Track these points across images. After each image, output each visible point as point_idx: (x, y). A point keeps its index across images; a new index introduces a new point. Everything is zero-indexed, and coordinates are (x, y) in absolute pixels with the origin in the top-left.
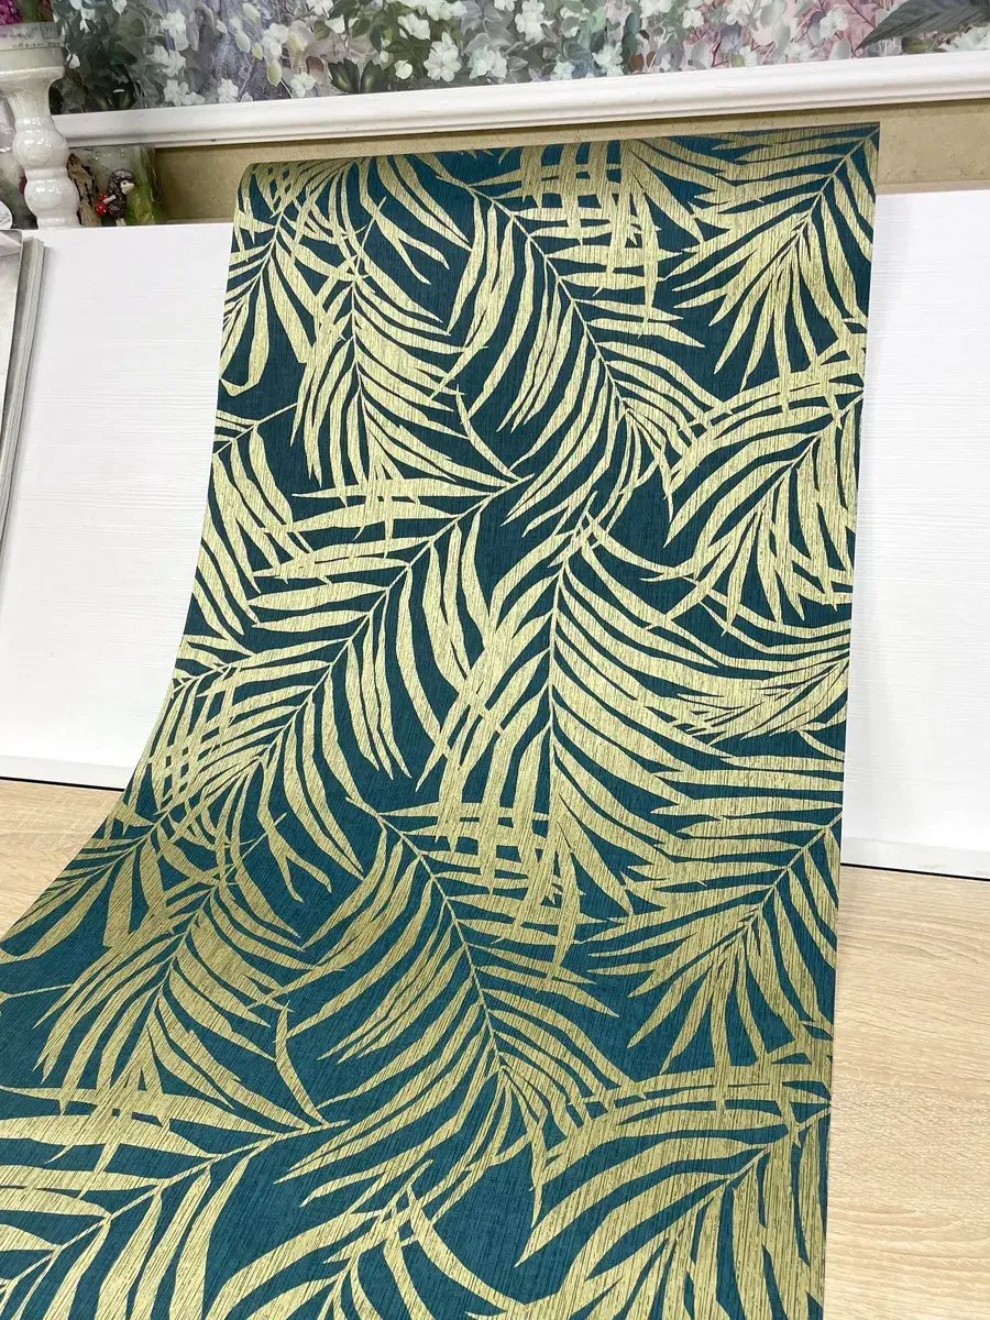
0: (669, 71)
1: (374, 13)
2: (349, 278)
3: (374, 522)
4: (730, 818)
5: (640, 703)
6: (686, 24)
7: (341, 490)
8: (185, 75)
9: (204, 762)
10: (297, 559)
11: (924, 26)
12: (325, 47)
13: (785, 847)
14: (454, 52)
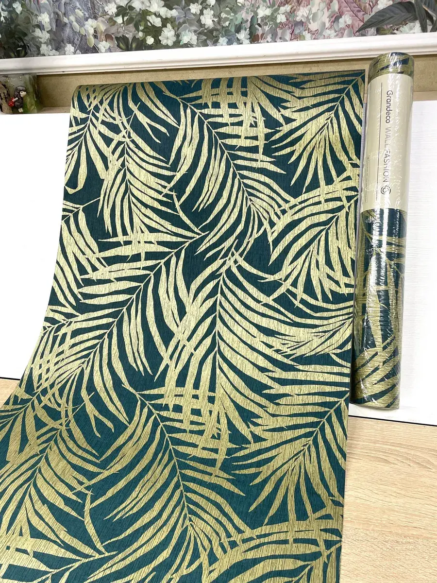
0: (271, 42)
1: (136, 14)
2: (124, 140)
3: (136, 253)
4: (298, 395)
5: (257, 339)
6: (278, 21)
7: (121, 238)
8: (50, 42)
9: (57, 367)
10: (100, 270)
11: (386, 22)
12: (113, 30)
13: (323, 409)
14: (173, 33)
